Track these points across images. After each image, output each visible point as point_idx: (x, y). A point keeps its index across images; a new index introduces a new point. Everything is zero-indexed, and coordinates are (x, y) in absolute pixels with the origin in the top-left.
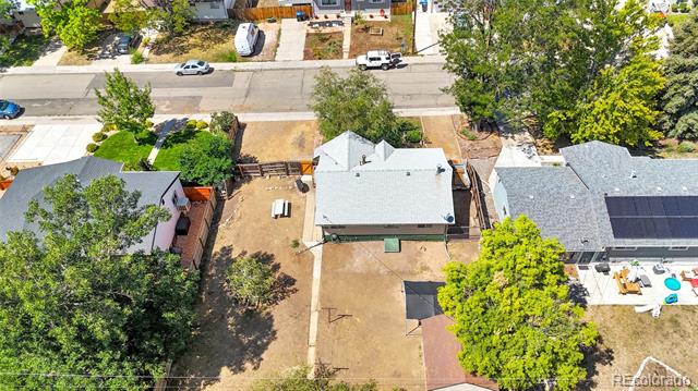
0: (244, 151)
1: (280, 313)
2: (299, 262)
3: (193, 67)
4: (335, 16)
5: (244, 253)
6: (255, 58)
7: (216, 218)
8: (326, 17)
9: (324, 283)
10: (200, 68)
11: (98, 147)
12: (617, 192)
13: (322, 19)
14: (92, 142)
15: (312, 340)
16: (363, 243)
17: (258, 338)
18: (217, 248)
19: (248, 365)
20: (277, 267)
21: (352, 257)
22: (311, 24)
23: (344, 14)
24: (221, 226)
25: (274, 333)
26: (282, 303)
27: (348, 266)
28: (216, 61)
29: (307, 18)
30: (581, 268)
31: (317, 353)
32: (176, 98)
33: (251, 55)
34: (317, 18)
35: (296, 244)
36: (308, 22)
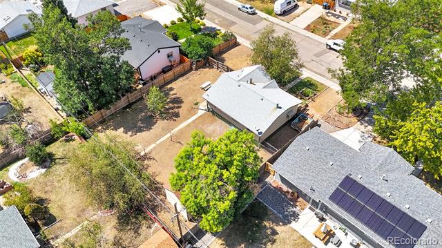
0: (224, 56)
1: (161, 124)
2: (189, 111)
3: (247, 8)
4: (346, 13)
5: (176, 94)
6: (281, 17)
7: (182, 75)
8: (340, 12)
9: (189, 125)
10: (249, 10)
11: (175, 23)
12: (357, 178)
13: (337, 13)
14: (176, 21)
15: (158, 142)
16: (223, 122)
17: (144, 127)
18: (169, 86)
19: (130, 133)
20: (180, 107)
21: (211, 124)
22: (327, 13)
23: (351, 15)
24: (181, 79)
25: (151, 129)
26: (165, 121)
27: (205, 126)
28: (262, 11)
29: (329, 9)
30: (310, 208)
31: (154, 148)
32: (226, 19)
33: (280, 15)
34: (335, 11)
35: (197, 104)
36: (327, 11)
